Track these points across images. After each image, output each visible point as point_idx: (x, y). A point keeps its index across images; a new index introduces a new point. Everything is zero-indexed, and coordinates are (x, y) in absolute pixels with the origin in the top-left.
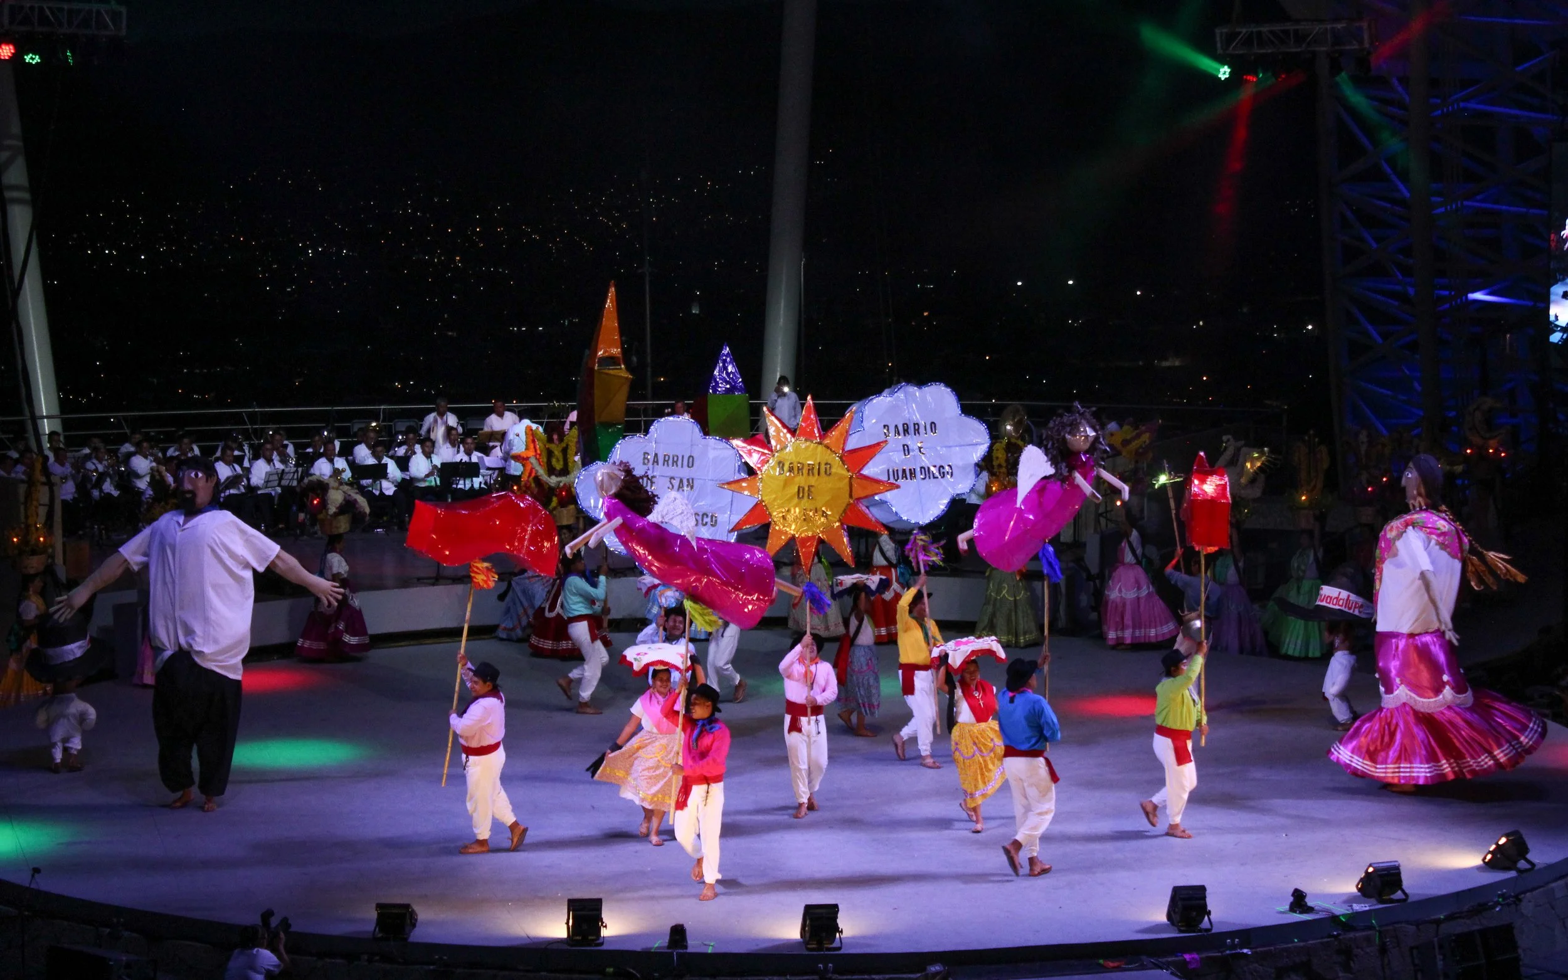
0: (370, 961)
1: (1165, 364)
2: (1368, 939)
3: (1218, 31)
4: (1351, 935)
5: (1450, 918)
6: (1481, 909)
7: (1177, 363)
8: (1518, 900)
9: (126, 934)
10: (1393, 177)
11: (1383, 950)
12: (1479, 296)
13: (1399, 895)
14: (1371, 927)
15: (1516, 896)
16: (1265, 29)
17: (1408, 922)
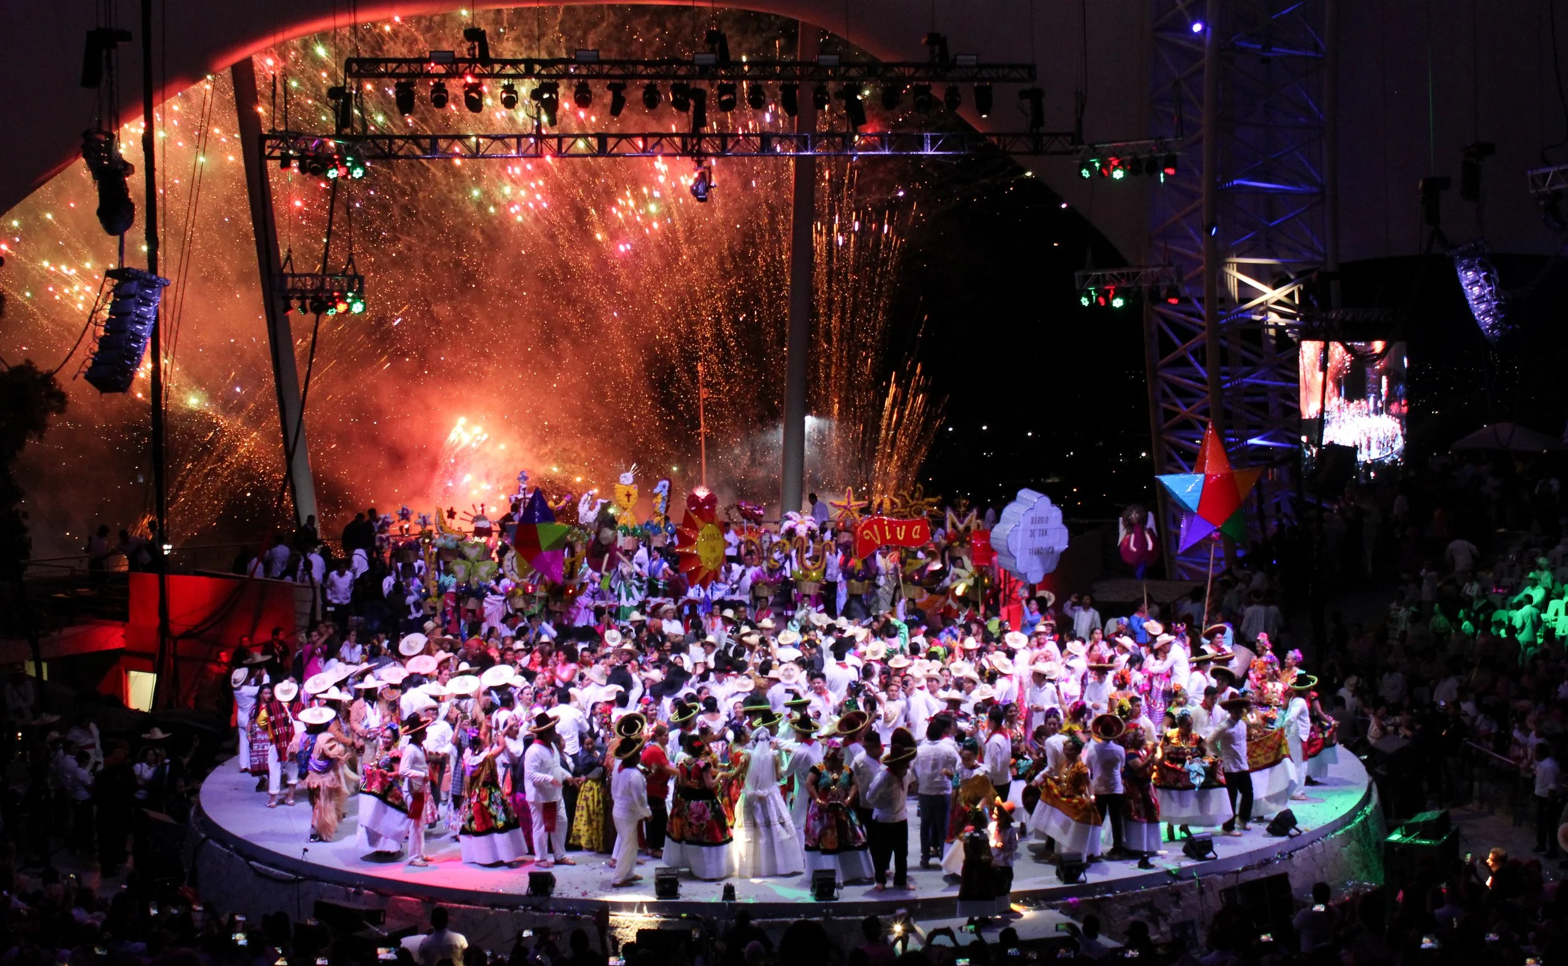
0: (525, 910)
1: (1049, 481)
2: (1191, 886)
3: (1076, 274)
4: (1179, 883)
5: (1245, 869)
6: (1267, 862)
7: (1056, 480)
8: (1291, 856)
9: (366, 892)
10: (1196, 364)
11: (1202, 892)
12: (1255, 441)
13: (1211, 855)
14: (1193, 878)
15: (1290, 853)
16: (1107, 273)
17: (1219, 873)
